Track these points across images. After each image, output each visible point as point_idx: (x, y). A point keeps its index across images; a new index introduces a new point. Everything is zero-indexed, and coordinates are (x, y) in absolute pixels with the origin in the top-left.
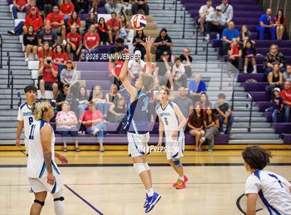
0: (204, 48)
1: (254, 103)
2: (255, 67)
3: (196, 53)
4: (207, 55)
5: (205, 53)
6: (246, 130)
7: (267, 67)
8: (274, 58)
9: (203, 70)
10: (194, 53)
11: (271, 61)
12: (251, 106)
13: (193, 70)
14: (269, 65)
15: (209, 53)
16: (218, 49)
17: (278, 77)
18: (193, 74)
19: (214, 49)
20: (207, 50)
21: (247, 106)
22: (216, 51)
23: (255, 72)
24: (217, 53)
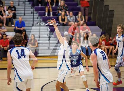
0: (23, 2)
1: (51, 33)
2: (51, 13)
3: (19, 5)
4: (25, 6)
5: (24, 5)
6: (47, 48)
7: (58, 13)
8: (62, 8)
9: (23, 15)
10: (17, 5)
11: (61, 10)
12: (50, 35)
13: (17, 15)
14: (60, 12)
15: (26, 5)
16: (31, 2)
17: (65, 19)
18: (17, 17)
19: (29, 3)
20: (25, 3)
21: (47, 35)
22: (30, 4)
23: (51, 16)
24: (30, 5)
